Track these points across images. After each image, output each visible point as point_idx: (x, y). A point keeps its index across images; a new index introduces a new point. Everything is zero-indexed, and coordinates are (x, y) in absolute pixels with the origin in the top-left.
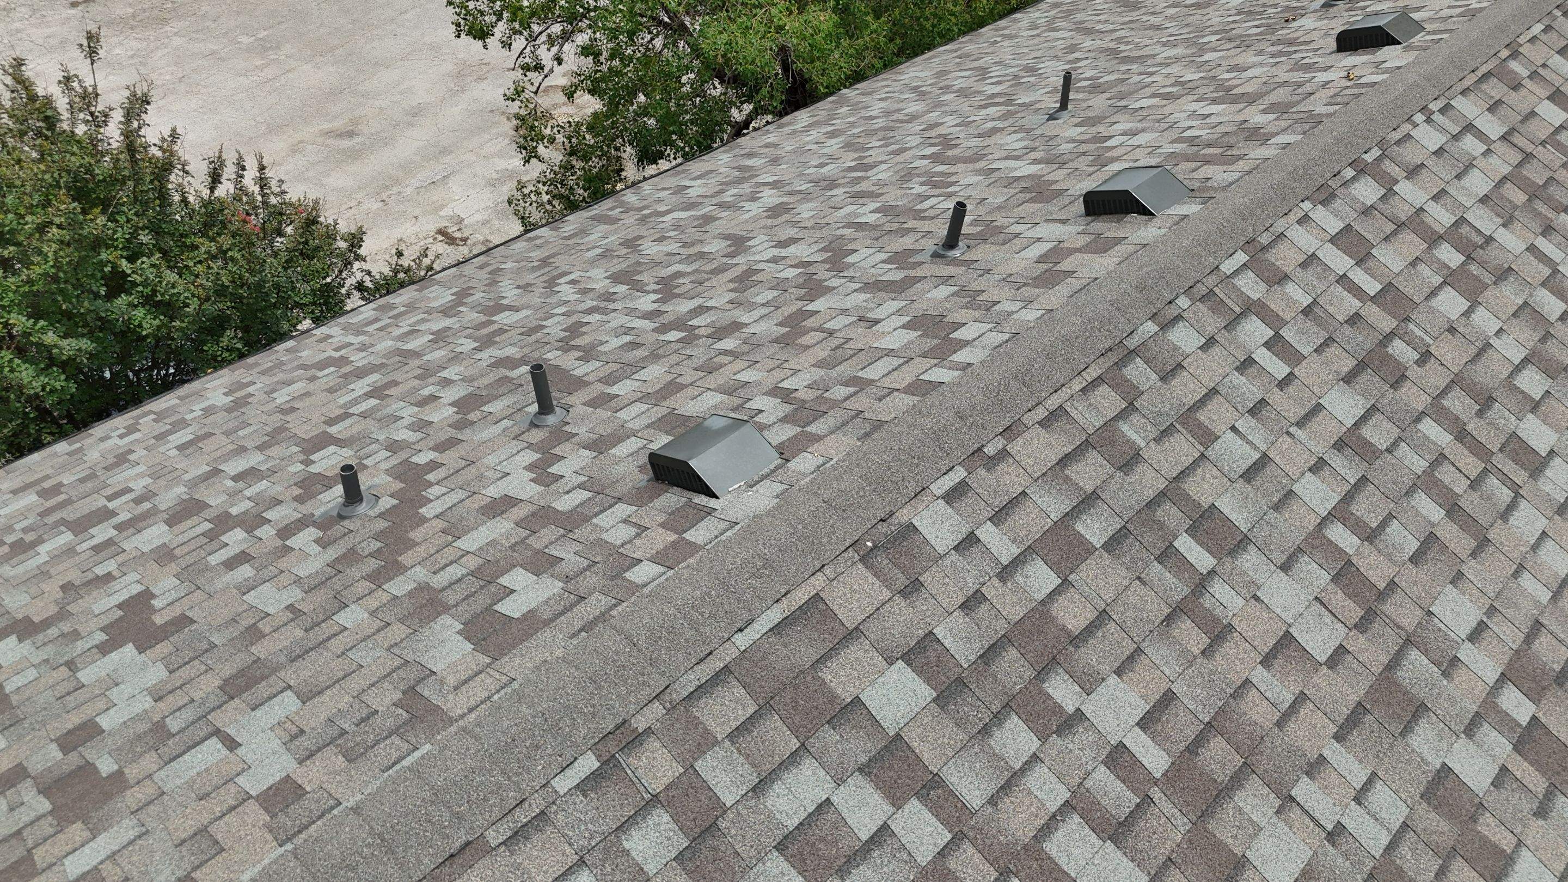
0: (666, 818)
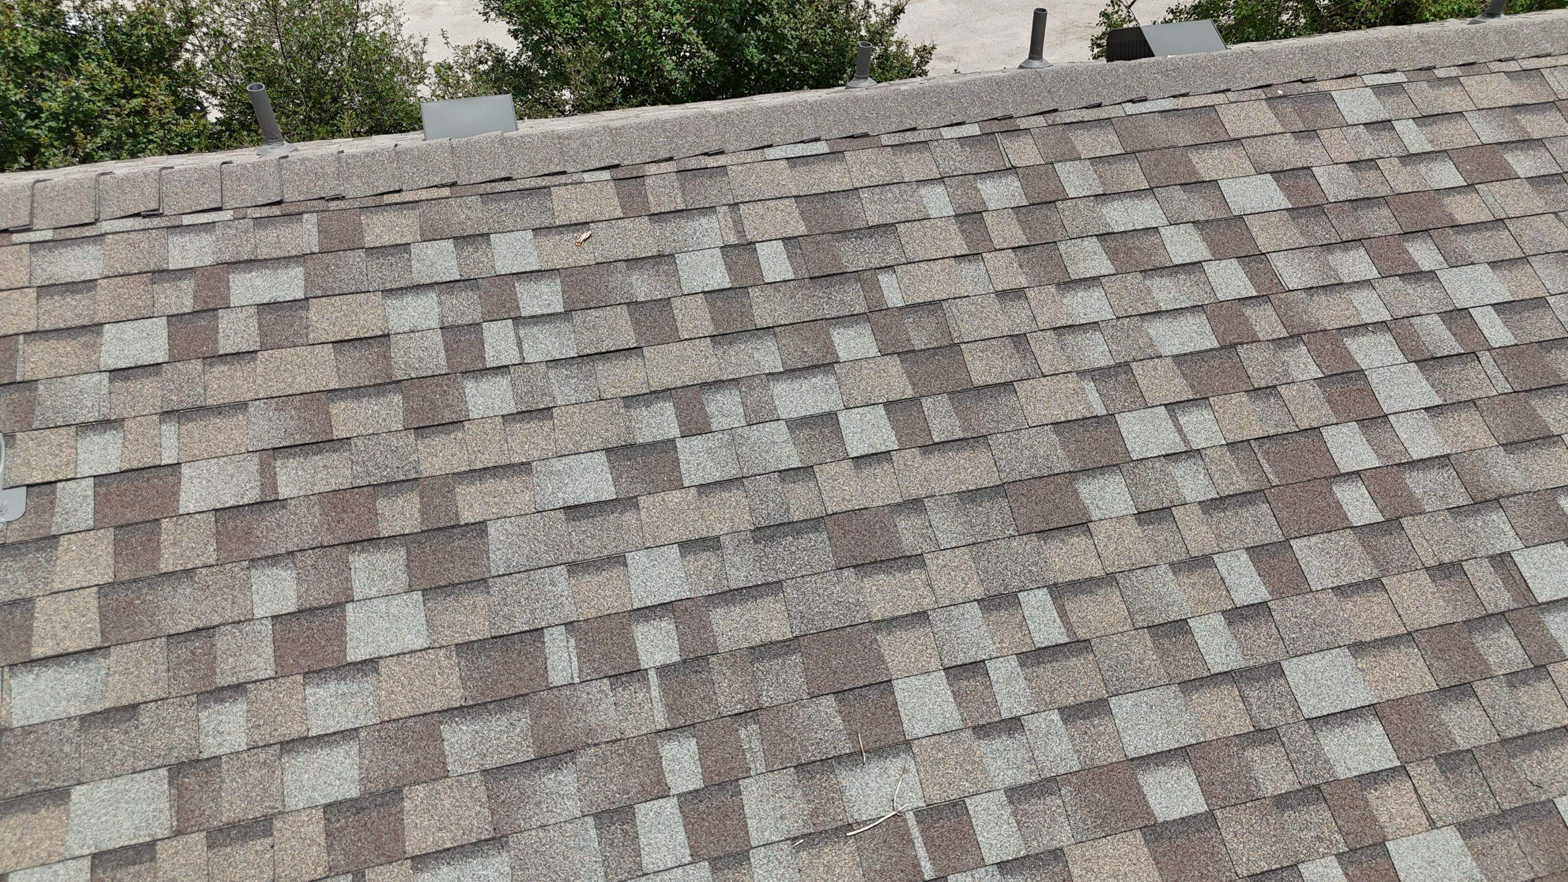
0: (1017, 184)
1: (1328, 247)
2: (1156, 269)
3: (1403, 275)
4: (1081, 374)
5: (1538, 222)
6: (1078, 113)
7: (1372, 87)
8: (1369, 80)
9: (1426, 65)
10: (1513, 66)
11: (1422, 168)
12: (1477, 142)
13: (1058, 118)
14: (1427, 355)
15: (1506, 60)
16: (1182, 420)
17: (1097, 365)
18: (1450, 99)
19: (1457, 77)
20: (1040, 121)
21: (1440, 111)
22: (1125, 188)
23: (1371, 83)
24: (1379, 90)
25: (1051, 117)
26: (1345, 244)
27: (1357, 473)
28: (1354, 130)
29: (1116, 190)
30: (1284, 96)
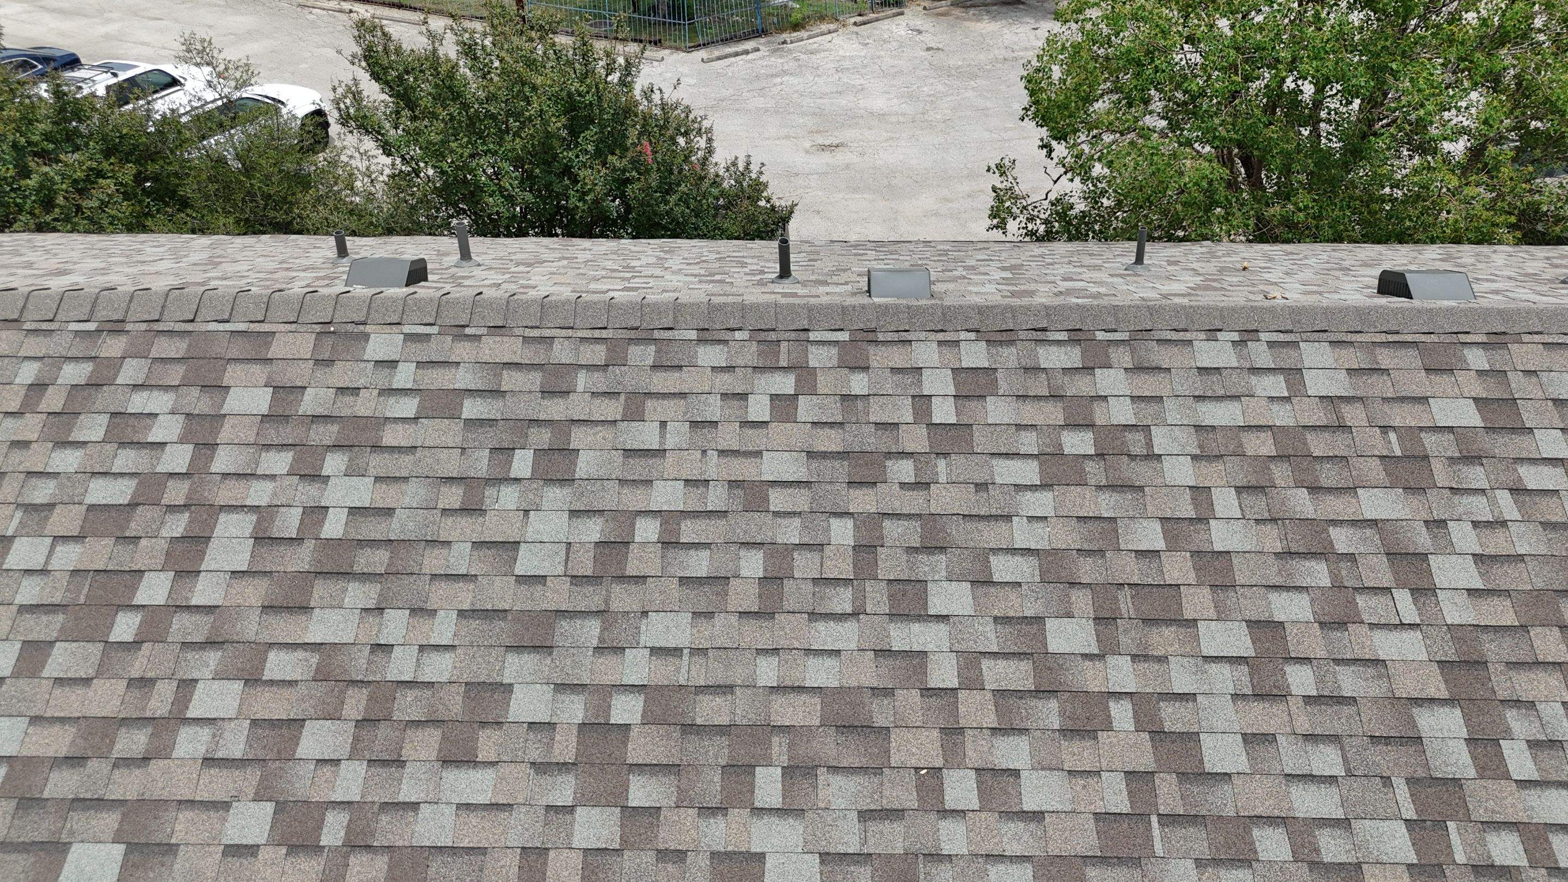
1: (267, 447)
2: (132, 443)
3: (305, 475)
4: (19, 506)
5: (444, 455)
6: (172, 324)
7: (405, 335)
8: (407, 329)
9: (463, 323)
10: (536, 333)
11: (392, 400)
12: (451, 387)
13: (156, 326)
14: (268, 534)
15: (532, 327)
16: (58, 549)
17: (35, 502)
18: (463, 351)
19: (480, 336)
20: (144, 326)
21: (442, 359)
22: (160, 383)
23: (408, 331)
24: (409, 337)
25: (152, 324)
26: (283, 447)
27: (144, 606)
28: (362, 365)
29: (153, 383)
30: (333, 333)
